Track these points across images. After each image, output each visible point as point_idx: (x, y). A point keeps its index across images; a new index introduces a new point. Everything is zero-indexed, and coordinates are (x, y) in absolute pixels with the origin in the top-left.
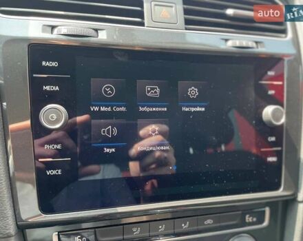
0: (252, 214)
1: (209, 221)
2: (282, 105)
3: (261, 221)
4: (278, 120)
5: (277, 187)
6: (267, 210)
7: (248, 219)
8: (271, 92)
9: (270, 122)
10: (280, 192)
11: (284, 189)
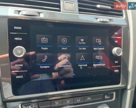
0: (108, 95)
1: (89, 98)
2: (121, 47)
3: (112, 98)
4: (119, 54)
5: (118, 83)
6: (114, 93)
7: (106, 97)
8: (116, 42)
9: (116, 55)
10: (120, 85)
11: (122, 84)
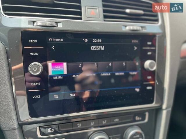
0: (139, 116)
1: (117, 120)
2: (155, 60)
3: (144, 119)
5: (152, 102)
6: (147, 114)
7: (137, 118)
8: (149, 53)
9: (148, 69)
10: (154, 105)
11: (156, 103)
